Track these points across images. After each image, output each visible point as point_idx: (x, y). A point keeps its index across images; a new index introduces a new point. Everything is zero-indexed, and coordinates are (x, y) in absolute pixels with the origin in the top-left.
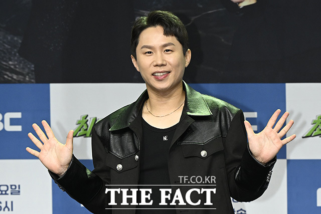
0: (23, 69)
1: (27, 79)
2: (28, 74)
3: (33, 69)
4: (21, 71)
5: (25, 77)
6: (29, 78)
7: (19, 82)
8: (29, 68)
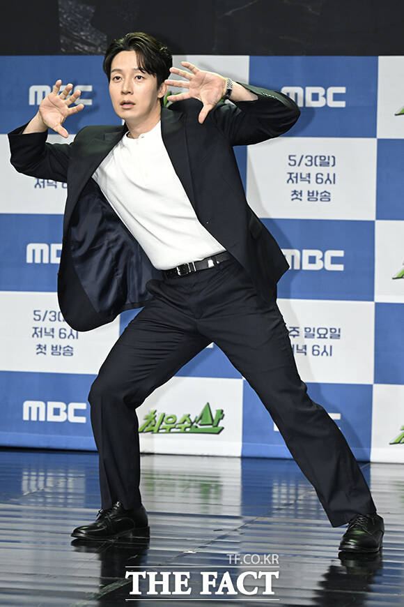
0: (95, 39)
1: (99, 50)
2: (100, 45)
3: (105, 40)
4: (92, 42)
5: (97, 49)
6: (102, 49)
7: (91, 53)
8: (101, 39)
